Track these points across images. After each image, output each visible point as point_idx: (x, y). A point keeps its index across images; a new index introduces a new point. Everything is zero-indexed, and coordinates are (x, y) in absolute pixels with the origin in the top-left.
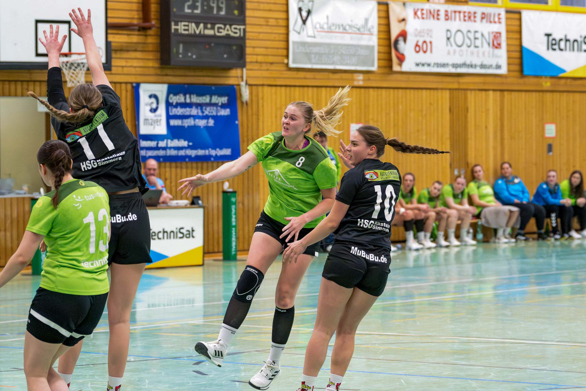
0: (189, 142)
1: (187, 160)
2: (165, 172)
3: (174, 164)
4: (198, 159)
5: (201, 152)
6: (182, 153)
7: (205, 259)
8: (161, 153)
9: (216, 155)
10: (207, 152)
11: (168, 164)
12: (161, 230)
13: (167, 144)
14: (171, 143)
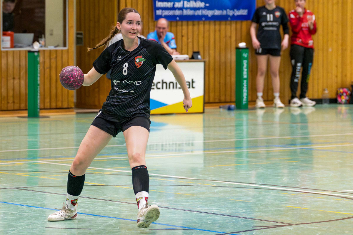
0: (206, 3)
1: (204, 19)
2: (182, 30)
3: (190, 23)
4: (215, 18)
5: (217, 13)
6: (198, 13)
7: (206, 108)
8: (178, 13)
9: (233, 15)
10: (224, 13)
11: (185, 23)
12: (161, 81)
13: (183, 4)
14: (188, 4)
